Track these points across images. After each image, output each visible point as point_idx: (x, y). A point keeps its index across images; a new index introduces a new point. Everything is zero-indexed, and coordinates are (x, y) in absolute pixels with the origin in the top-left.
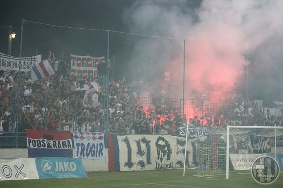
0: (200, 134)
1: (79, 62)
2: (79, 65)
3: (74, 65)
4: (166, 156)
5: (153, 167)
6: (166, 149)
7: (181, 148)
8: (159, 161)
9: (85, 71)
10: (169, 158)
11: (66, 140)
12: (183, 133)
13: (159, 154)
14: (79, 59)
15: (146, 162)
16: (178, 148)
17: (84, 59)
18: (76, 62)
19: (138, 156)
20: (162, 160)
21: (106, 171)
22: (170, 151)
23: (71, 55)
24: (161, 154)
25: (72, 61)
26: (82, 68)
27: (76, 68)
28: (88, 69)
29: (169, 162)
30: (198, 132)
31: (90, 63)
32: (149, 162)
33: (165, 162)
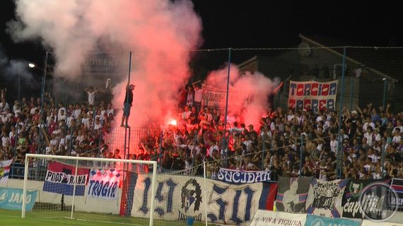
1: (300, 90)
2: (299, 94)
3: (293, 94)
4: (193, 205)
5: (174, 216)
6: (195, 195)
7: (216, 196)
8: (183, 211)
9: (307, 101)
10: (197, 208)
11: (83, 176)
12: (221, 176)
13: (183, 201)
14: (301, 86)
15: (165, 210)
16: (211, 196)
17: (307, 86)
18: (295, 90)
19: (157, 201)
20: (187, 209)
21: (115, 215)
22: (199, 199)
23: (291, 82)
24: (187, 201)
25: (291, 90)
26: (302, 98)
27: (296, 98)
28: (312, 97)
29: (197, 213)
30: (250, 177)
31: (315, 89)
32: (169, 210)
33: (191, 212)
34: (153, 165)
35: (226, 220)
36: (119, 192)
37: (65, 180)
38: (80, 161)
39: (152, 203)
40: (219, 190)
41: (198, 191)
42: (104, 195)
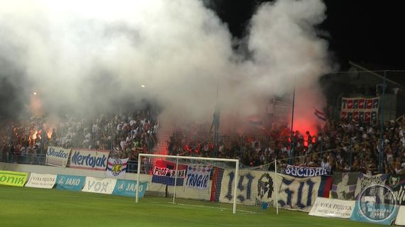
0: (312, 174)
1: (350, 104)
2: (349, 107)
3: (344, 108)
4: (267, 193)
5: (252, 202)
6: (268, 185)
7: (284, 186)
8: (259, 198)
9: (356, 113)
10: (270, 195)
11: (182, 171)
12: (288, 172)
13: (259, 190)
14: (350, 102)
15: (245, 197)
16: (281, 186)
17: (355, 101)
18: (346, 104)
19: (239, 190)
20: (262, 196)
21: (208, 201)
22: (272, 189)
23: (343, 98)
24: (262, 190)
25: (343, 104)
26: (352, 111)
27: (347, 110)
28: (359, 110)
29: (270, 199)
30: (311, 172)
31: (361, 104)
32: (248, 197)
33: (265, 199)
34: (235, 162)
35: (292, 205)
36: (210, 183)
37: (168, 174)
38: (180, 160)
39: (235, 192)
40: (287, 182)
41: (271, 182)
42: (198, 185)
